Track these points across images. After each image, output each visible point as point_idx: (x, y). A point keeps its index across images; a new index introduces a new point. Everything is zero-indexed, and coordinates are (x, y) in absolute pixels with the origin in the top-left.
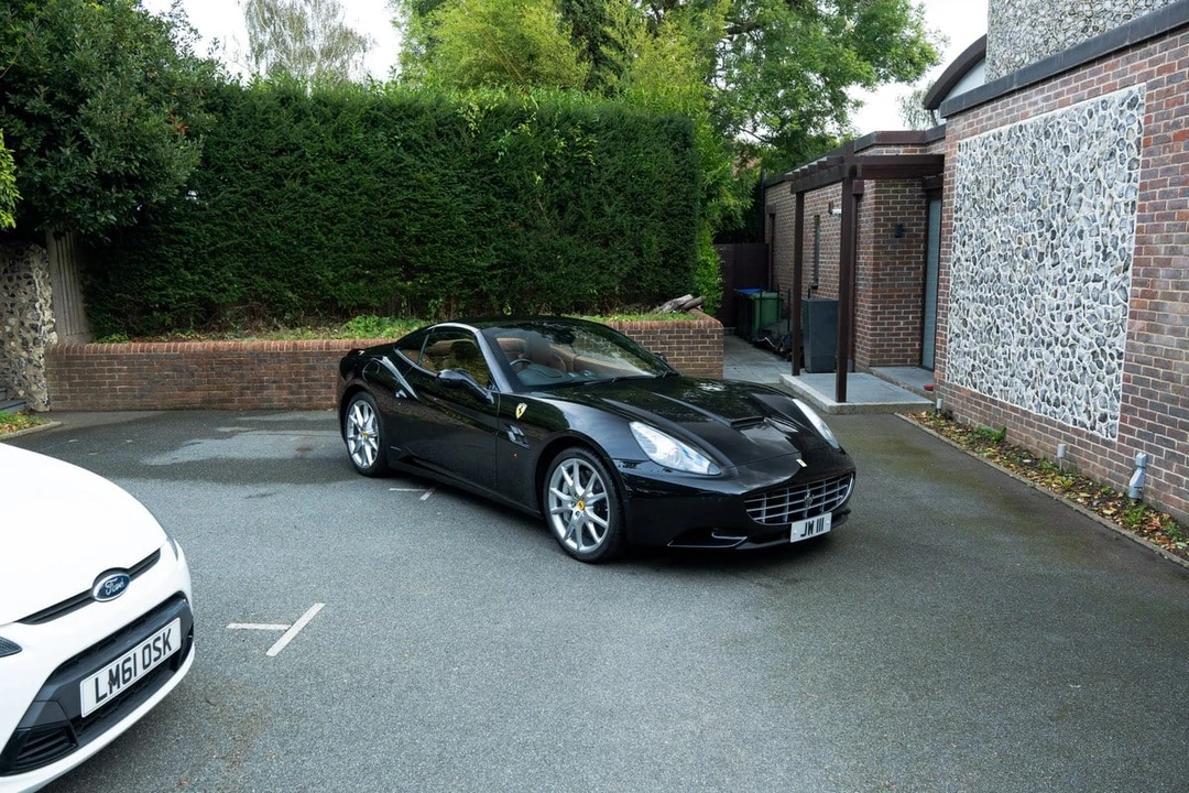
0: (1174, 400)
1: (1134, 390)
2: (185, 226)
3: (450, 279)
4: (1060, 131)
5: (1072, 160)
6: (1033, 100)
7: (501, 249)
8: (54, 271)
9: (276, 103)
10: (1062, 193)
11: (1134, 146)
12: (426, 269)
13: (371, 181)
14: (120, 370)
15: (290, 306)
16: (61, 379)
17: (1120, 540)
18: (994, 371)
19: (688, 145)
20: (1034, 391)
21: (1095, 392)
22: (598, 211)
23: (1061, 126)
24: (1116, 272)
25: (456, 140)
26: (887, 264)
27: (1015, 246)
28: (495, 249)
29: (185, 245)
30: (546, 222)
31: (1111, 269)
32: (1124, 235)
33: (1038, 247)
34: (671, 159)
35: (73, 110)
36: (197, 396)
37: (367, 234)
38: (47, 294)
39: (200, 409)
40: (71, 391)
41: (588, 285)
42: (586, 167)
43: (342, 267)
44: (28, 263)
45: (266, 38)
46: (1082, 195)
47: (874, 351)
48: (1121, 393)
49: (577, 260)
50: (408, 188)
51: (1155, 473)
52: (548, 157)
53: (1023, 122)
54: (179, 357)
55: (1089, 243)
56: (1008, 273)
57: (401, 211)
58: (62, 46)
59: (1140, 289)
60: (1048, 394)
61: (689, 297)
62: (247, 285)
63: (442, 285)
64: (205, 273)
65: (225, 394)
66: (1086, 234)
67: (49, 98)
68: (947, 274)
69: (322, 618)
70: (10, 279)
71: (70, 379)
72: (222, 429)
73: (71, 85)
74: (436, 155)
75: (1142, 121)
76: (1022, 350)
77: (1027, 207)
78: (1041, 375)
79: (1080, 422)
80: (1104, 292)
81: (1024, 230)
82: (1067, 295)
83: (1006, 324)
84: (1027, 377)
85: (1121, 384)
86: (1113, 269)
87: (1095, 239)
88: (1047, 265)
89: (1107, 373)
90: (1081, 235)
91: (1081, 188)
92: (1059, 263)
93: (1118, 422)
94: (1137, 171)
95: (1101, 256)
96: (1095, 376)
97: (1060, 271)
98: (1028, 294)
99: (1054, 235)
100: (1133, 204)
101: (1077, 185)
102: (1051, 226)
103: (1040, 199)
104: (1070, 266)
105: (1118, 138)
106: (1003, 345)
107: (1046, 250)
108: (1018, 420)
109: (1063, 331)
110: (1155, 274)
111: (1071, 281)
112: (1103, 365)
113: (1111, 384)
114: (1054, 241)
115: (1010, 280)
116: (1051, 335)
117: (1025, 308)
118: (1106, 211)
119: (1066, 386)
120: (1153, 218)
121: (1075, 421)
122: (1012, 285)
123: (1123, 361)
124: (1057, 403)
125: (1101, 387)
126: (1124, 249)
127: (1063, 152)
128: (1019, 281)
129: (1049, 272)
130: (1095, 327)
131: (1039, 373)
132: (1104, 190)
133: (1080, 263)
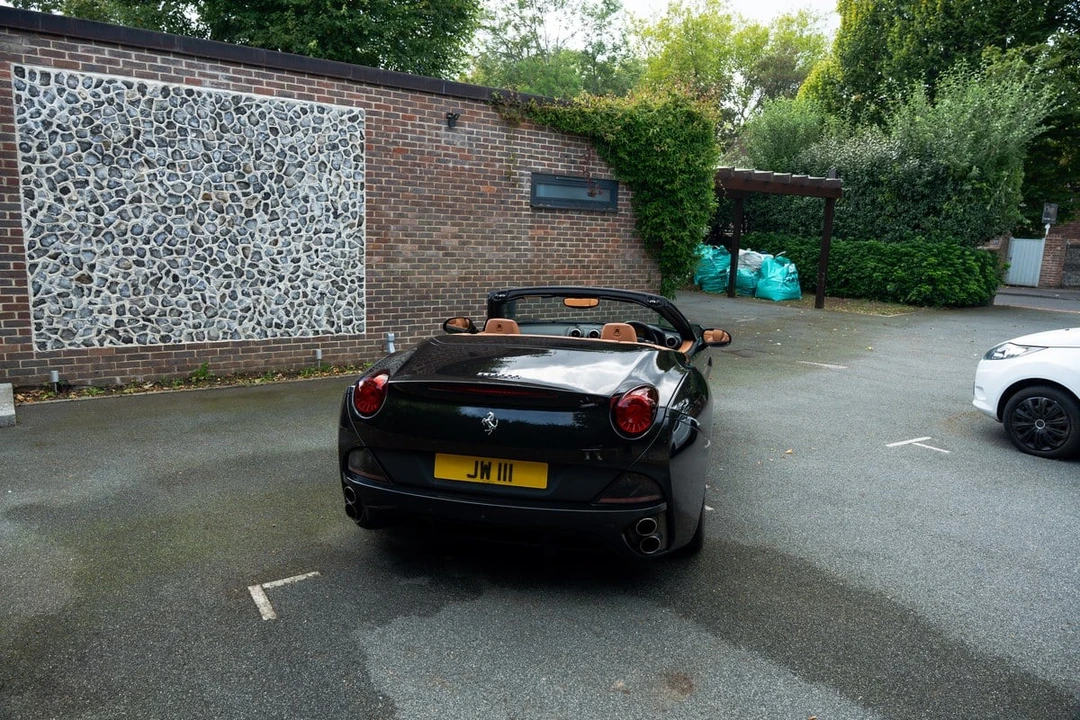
4: (263, 113)
5: (283, 140)
10: (272, 163)
11: (358, 147)
21: (336, 308)
23: (262, 109)
24: (351, 226)
31: (341, 224)
33: (243, 204)
46: (302, 169)
48: (365, 303)
55: (315, 205)
59: (374, 238)
60: (273, 321)
66: (312, 198)
76: (227, 292)
77: (216, 169)
78: (264, 308)
79: (323, 331)
80: (338, 240)
81: (216, 187)
82: (293, 243)
83: (191, 272)
84: (240, 314)
85: (364, 297)
86: (346, 224)
87: (324, 203)
88: (259, 220)
89: (349, 293)
90: (306, 199)
91: (301, 165)
92: (278, 219)
93: (365, 321)
94: (363, 164)
95: (332, 216)
96: (336, 297)
97: (281, 225)
98: (230, 244)
99: (267, 196)
100: (362, 184)
101: (295, 162)
102: (263, 189)
103: (238, 164)
104: (294, 221)
105: (340, 138)
106: (188, 292)
107: (256, 207)
108: (230, 352)
109: (291, 270)
110: (387, 228)
111: (296, 233)
112: (344, 288)
113: (354, 299)
114: (268, 201)
115: (193, 232)
116: (274, 274)
117: (227, 255)
118: (335, 185)
119: (301, 311)
120: (380, 195)
121: (317, 332)
122: (198, 236)
123: (364, 283)
124: (290, 324)
125: (343, 303)
126: (356, 212)
127: (268, 131)
128: (213, 233)
129: (263, 226)
130: (331, 264)
131: (260, 307)
132: (330, 171)
133: (308, 220)
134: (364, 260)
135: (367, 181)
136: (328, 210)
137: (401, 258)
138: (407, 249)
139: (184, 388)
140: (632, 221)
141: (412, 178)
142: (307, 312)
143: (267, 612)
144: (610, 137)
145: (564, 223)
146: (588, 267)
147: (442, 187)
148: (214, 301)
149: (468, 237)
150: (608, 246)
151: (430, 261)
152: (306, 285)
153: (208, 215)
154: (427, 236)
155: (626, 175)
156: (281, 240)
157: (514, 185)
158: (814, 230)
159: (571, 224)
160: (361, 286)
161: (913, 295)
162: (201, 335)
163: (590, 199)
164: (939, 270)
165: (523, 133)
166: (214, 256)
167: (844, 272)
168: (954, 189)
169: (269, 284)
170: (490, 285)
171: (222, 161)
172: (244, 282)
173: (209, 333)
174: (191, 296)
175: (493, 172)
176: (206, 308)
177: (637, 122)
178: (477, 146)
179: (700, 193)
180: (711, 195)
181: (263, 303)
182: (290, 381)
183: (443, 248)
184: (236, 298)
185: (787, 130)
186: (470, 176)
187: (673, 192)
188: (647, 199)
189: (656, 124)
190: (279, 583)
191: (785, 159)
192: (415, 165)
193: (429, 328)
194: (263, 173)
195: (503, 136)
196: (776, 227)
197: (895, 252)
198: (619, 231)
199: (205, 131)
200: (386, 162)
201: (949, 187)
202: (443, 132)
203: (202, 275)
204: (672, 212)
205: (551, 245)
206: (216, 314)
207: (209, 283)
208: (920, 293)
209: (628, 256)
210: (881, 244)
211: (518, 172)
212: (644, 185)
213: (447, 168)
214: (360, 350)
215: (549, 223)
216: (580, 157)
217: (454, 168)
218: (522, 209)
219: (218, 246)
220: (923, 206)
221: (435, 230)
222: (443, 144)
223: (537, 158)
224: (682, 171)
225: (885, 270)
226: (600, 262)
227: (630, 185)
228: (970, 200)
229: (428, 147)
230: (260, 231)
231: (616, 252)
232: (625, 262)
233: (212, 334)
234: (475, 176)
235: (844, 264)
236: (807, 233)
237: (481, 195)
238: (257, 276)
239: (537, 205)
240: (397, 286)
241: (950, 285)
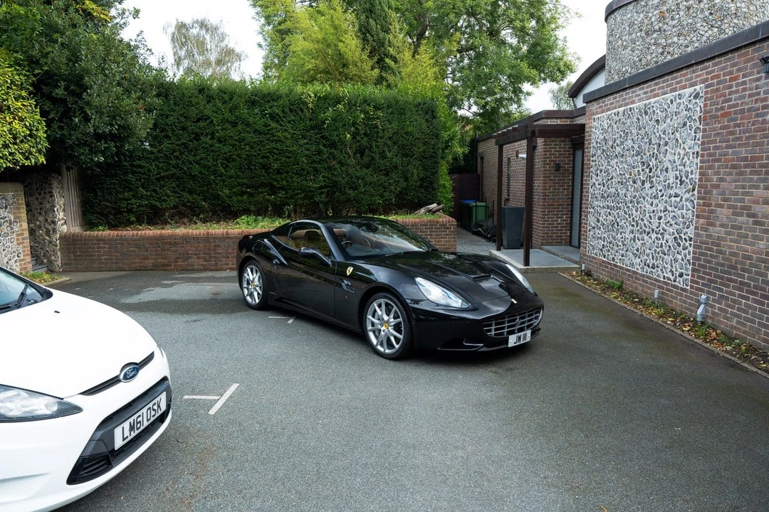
0: (723, 265)
1: (699, 259)
2: (143, 163)
3: (297, 194)
4: (654, 111)
5: (661, 128)
6: (638, 93)
7: (327, 177)
8: (65, 189)
9: (196, 92)
10: (655, 146)
11: (698, 120)
12: (283, 188)
13: (251, 137)
14: (104, 247)
15: (202, 210)
16: (69, 252)
17: (693, 345)
18: (616, 248)
19: (435, 117)
20: (640, 260)
21: (676, 260)
22: (383, 156)
23: (654, 109)
24: (688, 191)
25: (300, 113)
26: (550, 186)
27: (628, 176)
28: (323, 177)
29: (143, 174)
30: (352, 161)
31: (684, 190)
32: (692, 171)
33: (641, 177)
34: (425, 125)
35: (79, 96)
36: (150, 263)
37: (249, 168)
38: (62, 203)
39: (151, 270)
40: (75, 260)
41: (377, 198)
42: (376, 130)
43: (234, 187)
44: (51, 184)
45: (183, 53)
46: (667, 147)
47: (544, 237)
48: (691, 261)
49: (371, 184)
50: (272, 141)
51: (712, 306)
52: (354, 124)
53: (632, 106)
54: (139, 240)
55: (671, 175)
56: (624, 192)
57: (267, 155)
58: (74, 58)
59: (702, 201)
60: (648, 261)
61: (435, 205)
62: (178, 198)
63: (292, 198)
64: (155, 191)
65: (166, 261)
66: (670, 169)
67: (66, 89)
68: (587, 192)
69: (238, 392)
70: (40, 194)
71: (74, 252)
72: (165, 282)
73: (78, 81)
74: (289, 122)
75: (702, 106)
77: (634, 155)
78: (644, 251)
79: (667, 278)
80: (681, 203)
81: (633, 167)
82: (659, 205)
83: (623, 221)
85: (692, 256)
86: (686, 190)
87: (675, 173)
88: (646, 188)
89: (683, 249)
90: (667, 171)
91: (667, 144)
92: (654, 186)
93: (690, 277)
94: (700, 135)
95: (679, 183)
97: (654, 191)
99: (651, 170)
100: (698, 153)
102: (649, 165)
103: (643, 150)
104: (661, 188)
105: (689, 116)
107: (646, 179)
109: (657, 225)
110: (710, 192)
111: (661, 197)
112: (681, 245)
113: (685, 256)
114: (651, 174)
116: (650, 227)
117: (634, 211)
118: (681, 157)
119: (659, 258)
120: (709, 161)
121: (664, 277)
123: (692, 243)
124: (653, 266)
125: (679, 258)
126: (692, 179)
127: (656, 123)
128: (630, 197)
129: (647, 192)
130: (675, 223)
132: (681, 145)
133: (667, 187)
134: (694, 222)
135: (702, 150)
136: (677, 178)
137: (718, 223)
138: (724, 214)
141: (733, 140)
147: (758, 145)
153: (630, 185)
154: (740, 201)
156: (654, 202)
160: (690, 245)
169: (648, 234)
171: (637, 149)
172: (638, 230)
181: (644, 247)
183: (753, 215)
184: (635, 241)
192: (736, 126)
194: (650, 155)
200: (715, 129)
202: (763, 81)
213: (764, 122)
214: (685, 302)
219: (632, 205)
221: (747, 194)
222: (762, 95)
229: (749, 103)
230: (647, 196)
238: (643, 227)
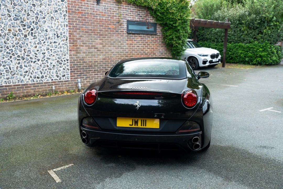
1: (73, 67)
10: (34, 18)
11: (65, 11)
51: (83, 82)
55: (51, 33)
59: (72, 45)
76: (19, 65)
77: (12, 19)
78: (33, 71)
79: (55, 79)
80: (59, 46)
81: (13, 26)
82: (42, 47)
83: (5, 58)
84: (24, 74)
85: (69, 66)
86: (61, 40)
87: (53, 32)
88: (30, 39)
89: (64, 65)
90: (46, 31)
91: (44, 18)
92: (36, 38)
93: (70, 75)
94: (67, 17)
95: (56, 37)
96: (59, 67)
97: (38, 40)
98: (19, 48)
99: (32, 30)
100: (67, 25)
101: (42, 17)
102: (30, 27)
103: (21, 18)
104: (42, 39)
105: (58, 8)
106: (4, 66)
107: (28, 34)
108: (21, 88)
109: (42, 57)
110: (76, 41)
111: (43, 43)
112: (62, 63)
113: (66, 67)
114: (33, 32)
115: (5, 43)
116: (36, 59)
117: (18, 52)
118: (57, 26)
119: (46, 72)
120: (74, 29)
121: (52, 80)
122: (7, 45)
123: (69, 61)
124: (42, 77)
125: (62, 69)
126: (65, 36)
127: (32, 5)
128: (12, 44)
129: (31, 41)
130: (57, 55)
131: (31, 71)
132: (55, 20)
133: (47, 38)
134: (68, 53)
135: (69, 24)
136: (55, 35)
137: (82, 52)
138: (84, 49)
139: (4, 102)
140: (161, 38)
141: (85, 22)
142: (48, 72)
143: (58, 180)
144: (154, 7)
145: (138, 38)
146: (147, 54)
147: (95, 26)
148: (14, 69)
149: (106, 44)
150: (154, 47)
151: (92, 53)
152: (48, 62)
153: (10, 37)
154: (91, 44)
155: (159, 21)
156: (38, 46)
157: (121, 25)
158: (220, 40)
159: (141, 39)
160: (68, 62)
161: (255, 62)
162: (9, 82)
163: (148, 30)
164: (263, 53)
165: (123, 6)
166: (13, 52)
167: (231, 55)
168: (267, 25)
169: (34, 62)
170: (113, 61)
171: (15, 16)
172: (25, 62)
173: (12, 81)
174: (5, 67)
175: (113, 20)
176: (11, 72)
177: (163, 2)
178: (107, 11)
179: (185, 27)
180: (188, 28)
181: (32, 69)
182: (44, 97)
183: (97, 48)
184: (22, 68)
185: (210, 6)
186: (105, 22)
187: (176, 27)
188: (167, 30)
189: (170, 3)
190: (59, 169)
191: (210, 16)
192: (86, 18)
193: (93, 77)
194: (30, 21)
195: (116, 7)
196: (207, 39)
197: (248, 47)
198: (157, 41)
199: (8, 5)
200: (75, 17)
201: (266, 24)
202: (95, 6)
203: (9, 59)
204: (175, 34)
205: (134, 46)
206: (15, 74)
207: (12, 62)
208: (257, 61)
209: (161, 50)
210: (243, 44)
211: (122, 20)
212: (166, 25)
213: (97, 19)
214: (68, 86)
215: (133, 38)
216: (144, 15)
217: (100, 19)
218: (123, 34)
219: (15, 49)
220: (257, 31)
221: (93, 41)
222: (95, 10)
223: (128, 15)
224: (179, 20)
225: (245, 53)
226: (151, 52)
227: (161, 25)
228: (273, 28)
229: (90, 11)
230: (30, 43)
231: (157, 48)
232: (160, 52)
233: (14, 81)
234: (107, 22)
235: (231, 52)
236: (218, 42)
237: (110, 29)
238: (30, 59)
239: (129, 32)
240: (80, 62)
241: (267, 58)
